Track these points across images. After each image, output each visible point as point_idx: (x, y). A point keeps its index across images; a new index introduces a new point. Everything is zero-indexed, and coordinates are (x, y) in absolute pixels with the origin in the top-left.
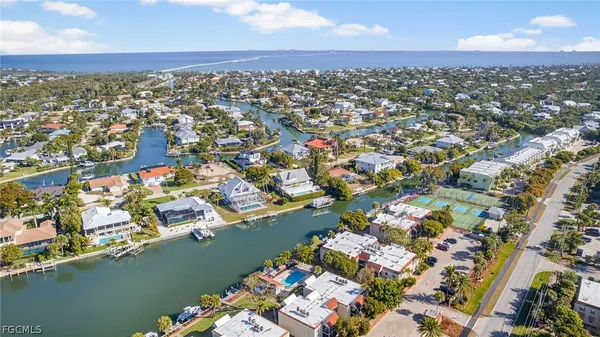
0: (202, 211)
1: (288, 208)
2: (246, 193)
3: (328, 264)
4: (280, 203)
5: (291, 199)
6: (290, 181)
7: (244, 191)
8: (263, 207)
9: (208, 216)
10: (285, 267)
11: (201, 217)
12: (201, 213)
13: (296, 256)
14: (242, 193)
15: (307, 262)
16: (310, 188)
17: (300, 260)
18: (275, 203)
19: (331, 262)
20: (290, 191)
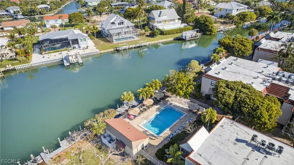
0: (77, 40)
1: (159, 40)
2: (122, 26)
3: (226, 104)
4: (152, 35)
5: (162, 33)
6: (162, 18)
7: (119, 24)
8: (136, 38)
9: (82, 44)
10: (151, 101)
11: (76, 46)
12: (76, 41)
13: (169, 86)
14: (117, 26)
15: (185, 96)
16: (178, 25)
17: (175, 92)
18: (147, 36)
19: (231, 101)
20: (161, 26)
